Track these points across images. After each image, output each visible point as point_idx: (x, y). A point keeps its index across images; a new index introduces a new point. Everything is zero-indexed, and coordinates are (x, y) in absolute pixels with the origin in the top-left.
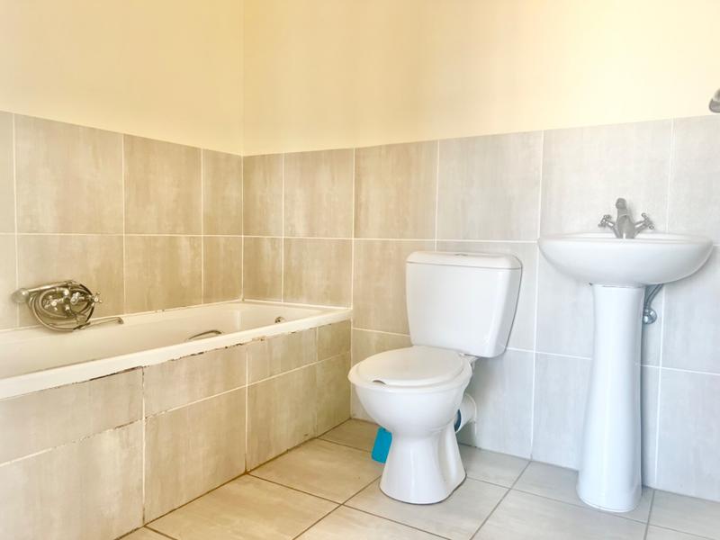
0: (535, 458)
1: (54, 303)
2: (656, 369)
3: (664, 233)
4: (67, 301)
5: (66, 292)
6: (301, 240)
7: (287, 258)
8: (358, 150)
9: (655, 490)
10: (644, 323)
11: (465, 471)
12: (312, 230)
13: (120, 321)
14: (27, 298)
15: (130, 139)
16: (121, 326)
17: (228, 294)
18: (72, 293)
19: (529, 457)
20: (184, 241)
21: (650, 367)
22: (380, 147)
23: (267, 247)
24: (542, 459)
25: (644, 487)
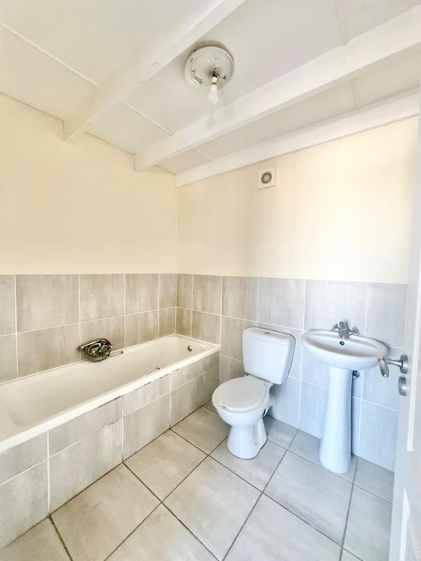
0: (300, 429)
1: (94, 352)
2: (359, 399)
3: (363, 337)
4: (100, 349)
5: (100, 344)
6: (199, 313)
7: (194, 319)
8: (224, 277)
9: (358, 457)
10: (353, 379)
11: (267, 434)
12: (204, 309)
13: (122, 353)
14: (84, 349)
15: (128, 276)
16: (123, 355)
17: (169, 332)
18: (102, 345)
19: (297, 428)
20: (151, 314)
21: (356, 398)
22: (233, 277)
23: (185, 313)
24: (304, 430)
25: (352, 454)
